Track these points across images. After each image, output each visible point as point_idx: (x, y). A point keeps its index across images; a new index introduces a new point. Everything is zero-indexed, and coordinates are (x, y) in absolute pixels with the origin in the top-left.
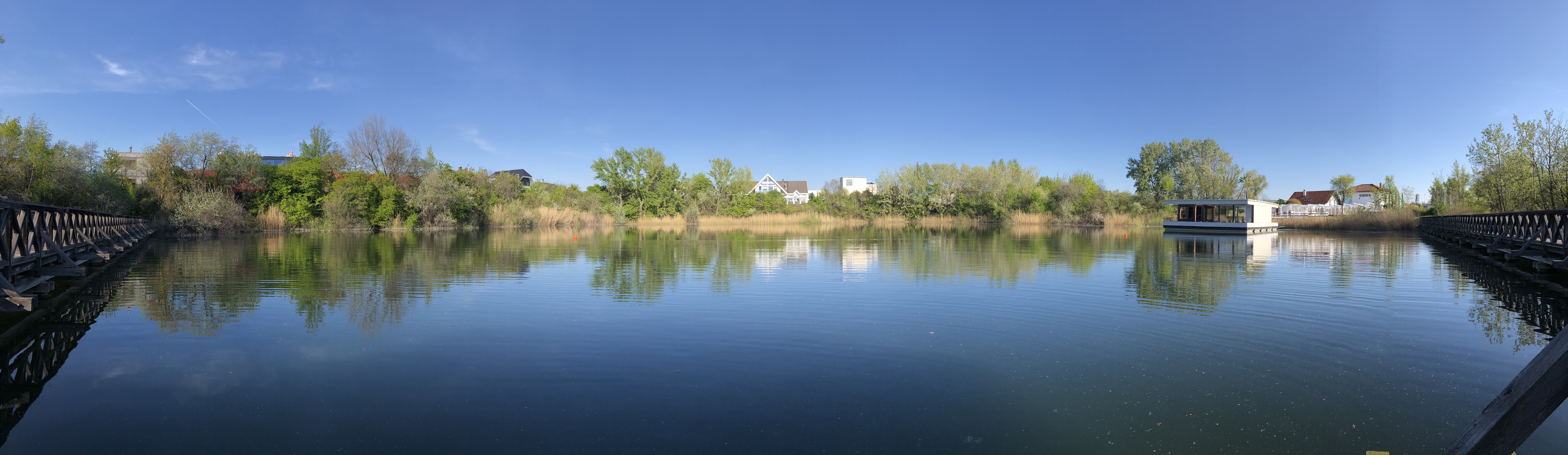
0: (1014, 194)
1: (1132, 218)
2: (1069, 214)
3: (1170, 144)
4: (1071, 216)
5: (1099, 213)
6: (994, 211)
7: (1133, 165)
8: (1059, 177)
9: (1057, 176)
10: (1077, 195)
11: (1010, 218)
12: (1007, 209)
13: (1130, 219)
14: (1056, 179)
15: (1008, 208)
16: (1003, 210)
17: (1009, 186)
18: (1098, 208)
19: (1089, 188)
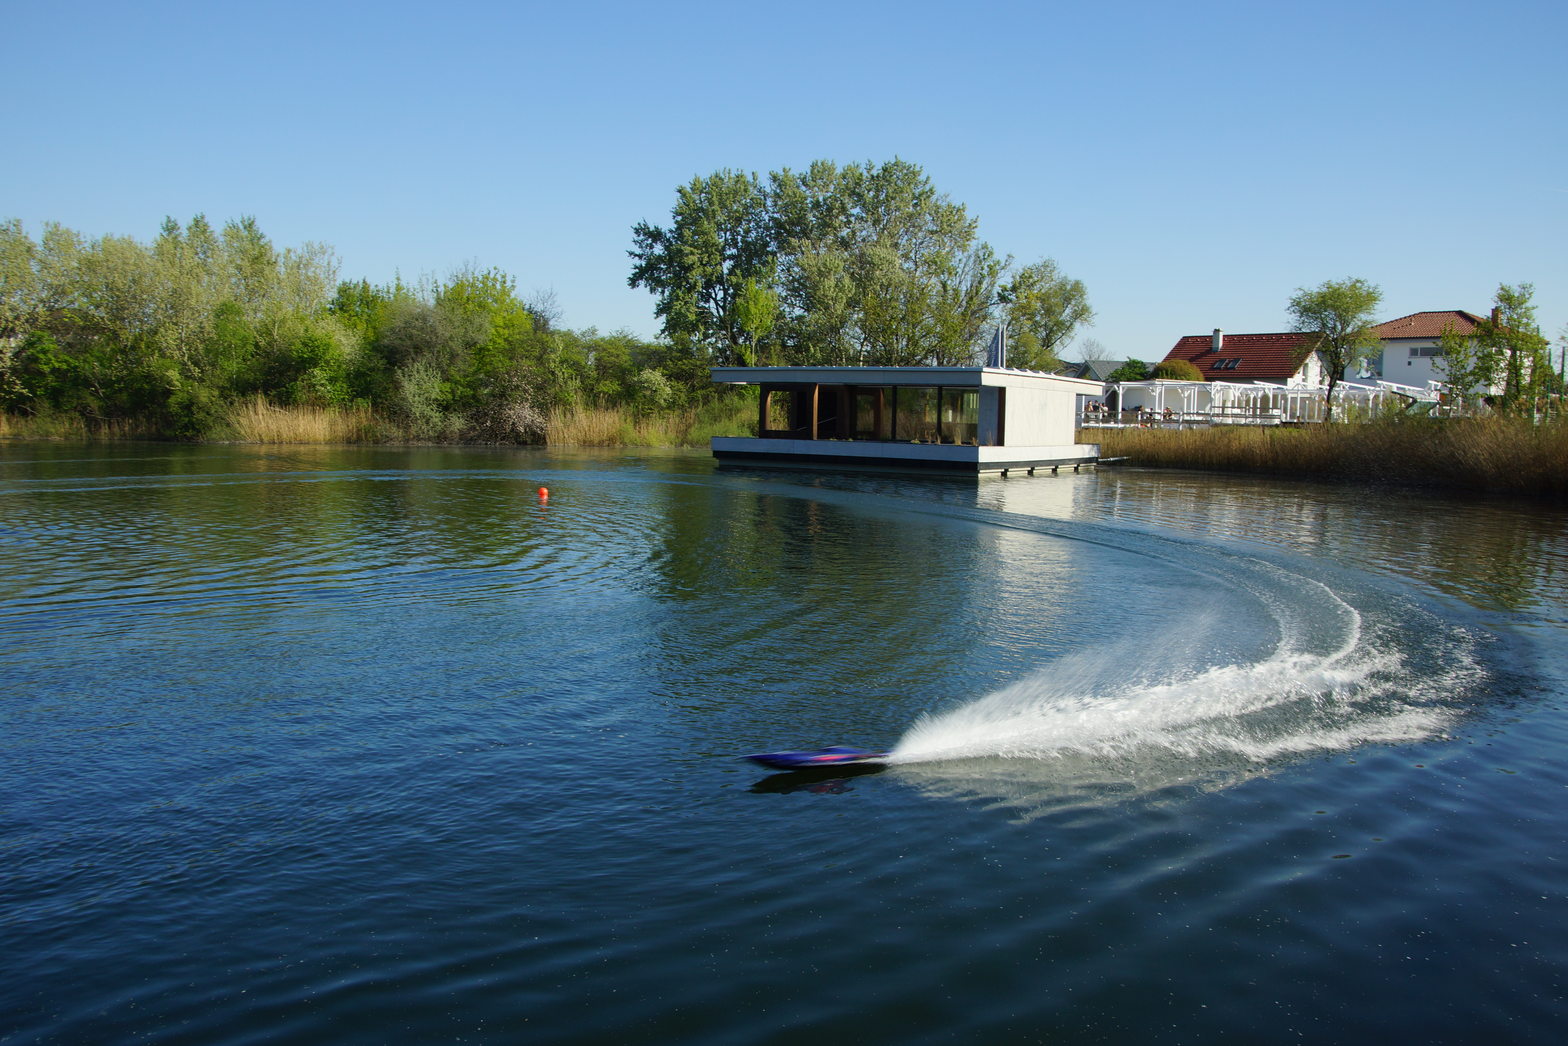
0: (244, 340)
1: (636, 423)
2: (428, 411)
3: (775, 179)
4: (437, 417)
5: (527, 405)
6: (172, 400)
7: (651, 247)
8: (403, 283)
9: (396, 282)
10: (457, 346)
11: (228, 425)
12: (216, 393)
13: (629, 426)
14: (393, 290)
15: (222, 389)
16: (204, 395)
17: (224, 312)
18: (526, 391)
19: (499, 321)
